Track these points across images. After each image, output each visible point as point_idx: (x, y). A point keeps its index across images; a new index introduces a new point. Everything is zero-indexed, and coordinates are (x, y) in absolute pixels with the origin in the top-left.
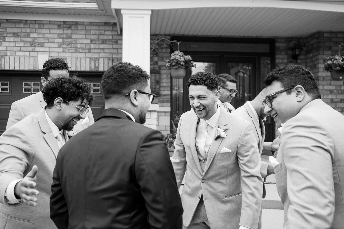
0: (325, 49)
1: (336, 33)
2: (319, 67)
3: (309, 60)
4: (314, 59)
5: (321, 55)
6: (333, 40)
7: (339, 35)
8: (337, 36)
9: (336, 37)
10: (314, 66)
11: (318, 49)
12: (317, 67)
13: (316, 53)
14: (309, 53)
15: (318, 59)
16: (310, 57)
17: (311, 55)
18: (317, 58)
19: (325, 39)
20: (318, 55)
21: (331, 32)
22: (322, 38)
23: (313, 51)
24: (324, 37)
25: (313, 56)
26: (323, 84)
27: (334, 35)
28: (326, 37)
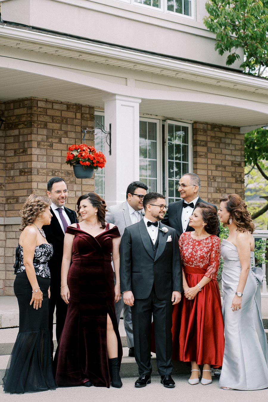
0: (39, 126)
1: (53, 103)
2: (33, 153)
3: (12, 140)
4: (21, 140)
5: (35, 134)
6: (50, 112)
7: (56, 106)
8: (54, 107)
9: (52, 108)
10: (21, 150)
11: (30, 124)
12: (29, 153)
13: (26, 131)
14: (11, 128)
15: (32, 141)
16: (13, 134)
17: (16, 132)
18: (29, 139)
19: (39, 110)
20: (31, 134)
21: (47, 101)
22: (35, 108)
23: (20, 127)
24: (38, 107)
25: (20, 135)
26: (38, 180)
27: (50, 106)
28: (41, 108)
